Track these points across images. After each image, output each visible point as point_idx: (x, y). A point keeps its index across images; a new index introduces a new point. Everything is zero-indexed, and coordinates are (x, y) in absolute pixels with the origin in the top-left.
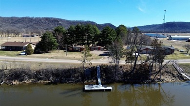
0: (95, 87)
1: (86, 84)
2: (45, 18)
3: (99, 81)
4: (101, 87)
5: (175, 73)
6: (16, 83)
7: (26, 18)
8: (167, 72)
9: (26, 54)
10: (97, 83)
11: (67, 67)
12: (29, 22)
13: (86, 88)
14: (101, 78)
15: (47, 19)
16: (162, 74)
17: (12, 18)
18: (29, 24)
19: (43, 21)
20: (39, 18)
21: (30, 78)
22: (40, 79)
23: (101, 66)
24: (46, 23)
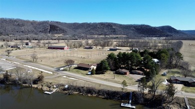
0: (127, 105)
1: (123, 102)
2: (100, 23)
3: (130, 102)
4: (130, 106)
5: (182, 105)
6: (89, 95)
7: (85, 23)
8: (177, 103)
9: (91, 74)
10: (129, 103)
11: (114, 90)
12: (87, 28)
13: (122, 105)
14: (132, 100)
15: (102, 24)
16: (173, 104)
17: (74, 23)
18: (87, 30)
19: (98, 26)
20: (96, 23)
21: (95, 94)
22: (100, 95)
23: (133, 92)
24: (101, 28)
